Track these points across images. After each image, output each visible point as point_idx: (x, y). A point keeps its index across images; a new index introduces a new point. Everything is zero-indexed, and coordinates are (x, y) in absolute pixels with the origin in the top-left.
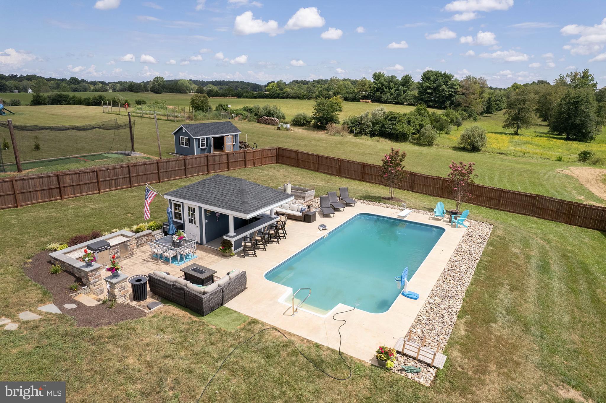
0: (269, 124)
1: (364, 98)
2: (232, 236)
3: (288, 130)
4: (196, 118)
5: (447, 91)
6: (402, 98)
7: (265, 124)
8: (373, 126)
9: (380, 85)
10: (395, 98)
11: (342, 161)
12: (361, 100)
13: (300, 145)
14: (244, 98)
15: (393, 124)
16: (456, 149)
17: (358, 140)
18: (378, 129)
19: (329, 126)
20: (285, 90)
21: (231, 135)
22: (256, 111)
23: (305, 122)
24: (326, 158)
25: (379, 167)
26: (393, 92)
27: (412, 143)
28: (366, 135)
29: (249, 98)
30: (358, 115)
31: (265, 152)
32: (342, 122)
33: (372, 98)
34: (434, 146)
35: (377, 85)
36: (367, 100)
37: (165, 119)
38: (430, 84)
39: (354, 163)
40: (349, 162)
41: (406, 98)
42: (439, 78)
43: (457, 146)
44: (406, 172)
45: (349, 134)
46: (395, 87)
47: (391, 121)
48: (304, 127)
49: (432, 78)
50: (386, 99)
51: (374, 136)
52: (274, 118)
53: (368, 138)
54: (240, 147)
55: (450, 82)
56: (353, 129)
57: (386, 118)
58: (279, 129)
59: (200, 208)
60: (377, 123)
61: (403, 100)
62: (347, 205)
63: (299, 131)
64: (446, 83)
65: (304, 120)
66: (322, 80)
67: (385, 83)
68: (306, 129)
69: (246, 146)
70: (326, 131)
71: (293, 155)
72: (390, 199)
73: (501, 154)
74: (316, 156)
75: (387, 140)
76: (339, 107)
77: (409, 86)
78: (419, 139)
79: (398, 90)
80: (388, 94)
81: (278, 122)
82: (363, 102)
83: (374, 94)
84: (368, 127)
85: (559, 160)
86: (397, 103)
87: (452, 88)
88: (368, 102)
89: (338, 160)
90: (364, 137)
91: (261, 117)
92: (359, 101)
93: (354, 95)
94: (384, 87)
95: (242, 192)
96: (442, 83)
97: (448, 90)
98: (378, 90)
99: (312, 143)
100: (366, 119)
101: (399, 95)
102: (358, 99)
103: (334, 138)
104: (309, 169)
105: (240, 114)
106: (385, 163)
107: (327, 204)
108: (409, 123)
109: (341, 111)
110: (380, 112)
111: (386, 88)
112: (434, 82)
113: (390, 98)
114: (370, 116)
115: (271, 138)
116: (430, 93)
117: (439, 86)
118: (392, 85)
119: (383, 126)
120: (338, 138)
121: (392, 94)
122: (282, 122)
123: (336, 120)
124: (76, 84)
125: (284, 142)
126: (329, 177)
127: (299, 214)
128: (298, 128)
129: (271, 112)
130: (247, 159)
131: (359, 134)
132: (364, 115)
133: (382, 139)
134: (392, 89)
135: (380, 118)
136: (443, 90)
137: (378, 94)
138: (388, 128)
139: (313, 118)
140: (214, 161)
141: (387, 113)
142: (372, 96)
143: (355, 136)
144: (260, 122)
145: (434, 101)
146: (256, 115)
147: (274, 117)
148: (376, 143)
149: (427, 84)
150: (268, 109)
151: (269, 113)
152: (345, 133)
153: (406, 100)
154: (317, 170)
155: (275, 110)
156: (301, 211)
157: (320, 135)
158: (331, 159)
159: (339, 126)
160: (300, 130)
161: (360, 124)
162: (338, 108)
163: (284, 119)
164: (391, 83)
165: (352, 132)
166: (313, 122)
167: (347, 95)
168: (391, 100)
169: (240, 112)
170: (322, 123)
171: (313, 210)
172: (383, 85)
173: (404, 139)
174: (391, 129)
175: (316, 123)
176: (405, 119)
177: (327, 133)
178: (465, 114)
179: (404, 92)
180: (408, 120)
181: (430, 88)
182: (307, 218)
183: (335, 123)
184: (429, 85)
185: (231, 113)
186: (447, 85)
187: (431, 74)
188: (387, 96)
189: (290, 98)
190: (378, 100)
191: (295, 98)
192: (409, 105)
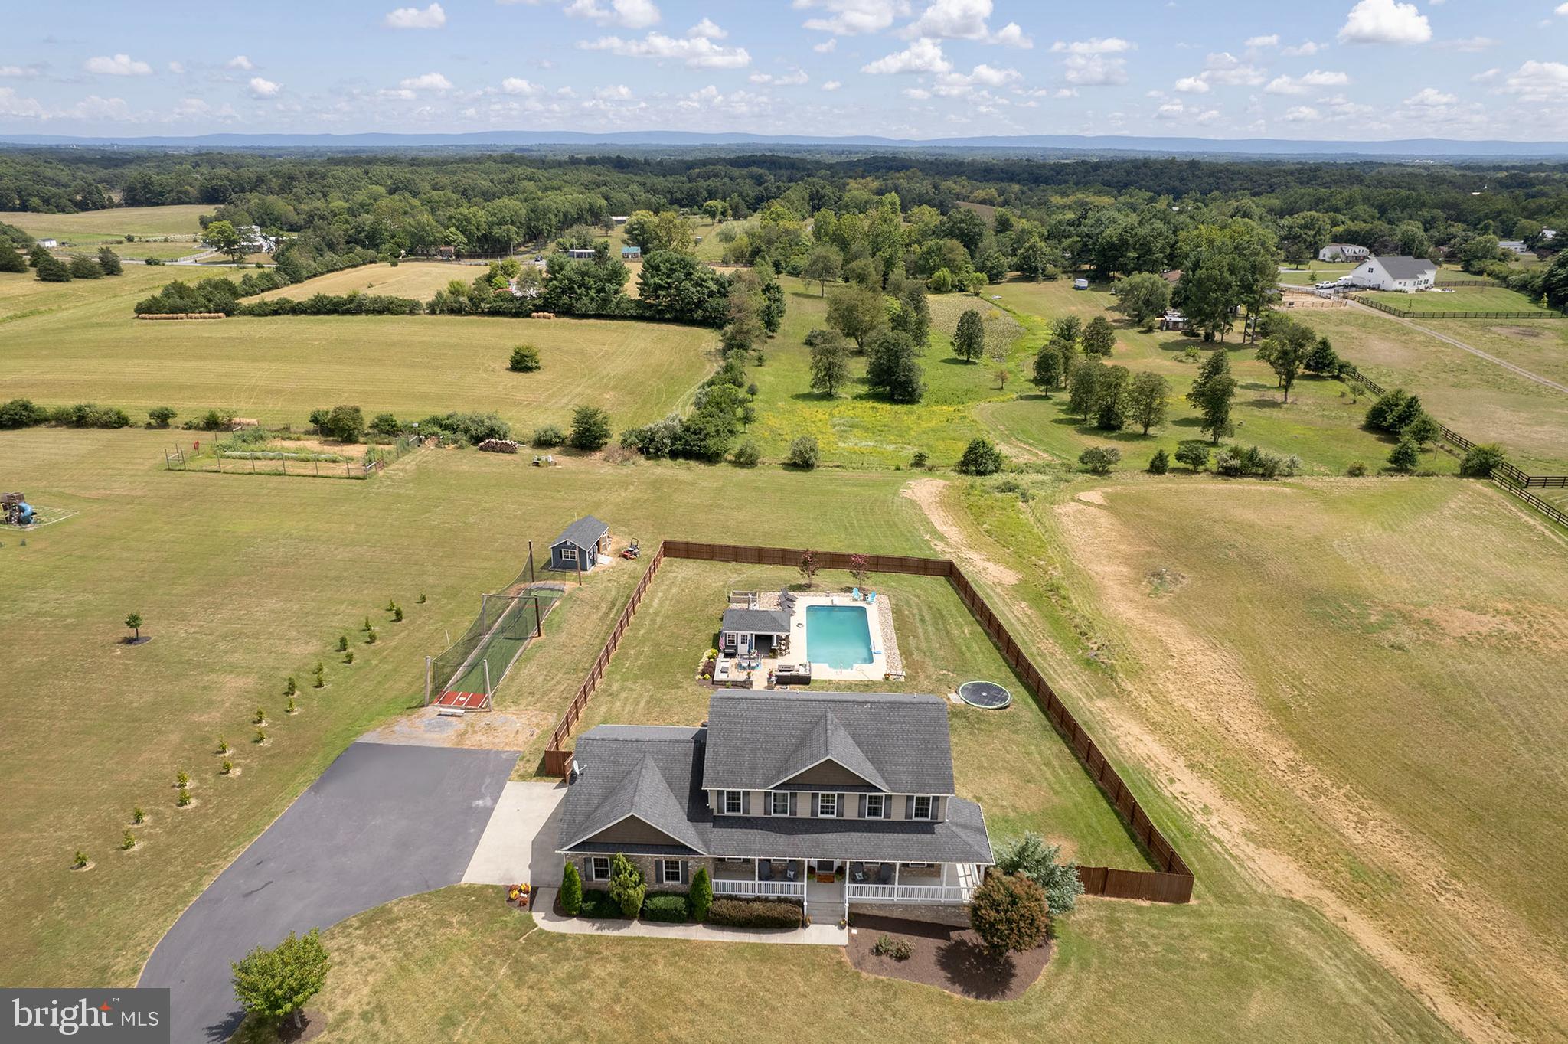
1: (538, 309)
5: (694, 293)
6: (613, 306)
9: (566, 282)
10: (600, 307)
12: (534, 314)
18: (680, 448)
26: (594, 295)
33: (555, 308)
35: (561, 282)
36: (545, 314)
38: (661, 280)
41: (622, 305)
42: (675, 267)
46: (595, 284)
49: (663, 267)
50: (582, 309)
55: (696, 275)
61: (617, 310)
64: (689, 277)
67: (576, 277)
79: (602, 290)
80: (586, 300)
82: (538, 317)
83: (557, 300)
87: (701, 286)
88: (549, 318)
92: (529, 316)
93: (515, 303)
94: (575, 286)
96: (683, 277)
97: (695, 290)
98: (563, 292)
101: (606, 301)
102: (527, 312)
111: (579, 288)
112: (669, 276)
113: (592, 308)
117: (679, 282)
118: (589, 280)
121: (592, 299)
134: (590, 288)
136: (686, 291)
137: (565, 298)
142: (554, 304)
149: (656, 280)
164: (586, 278)
168: (594, 313)
172: (571, 281)
181: (663, 288)
184: (660, 282)
186: (692, 280)
187: (661, 259)
188: (585, 304)
189: (368, 312)
190: (568, 312)
191: (381, 312)
192: (632, 318)
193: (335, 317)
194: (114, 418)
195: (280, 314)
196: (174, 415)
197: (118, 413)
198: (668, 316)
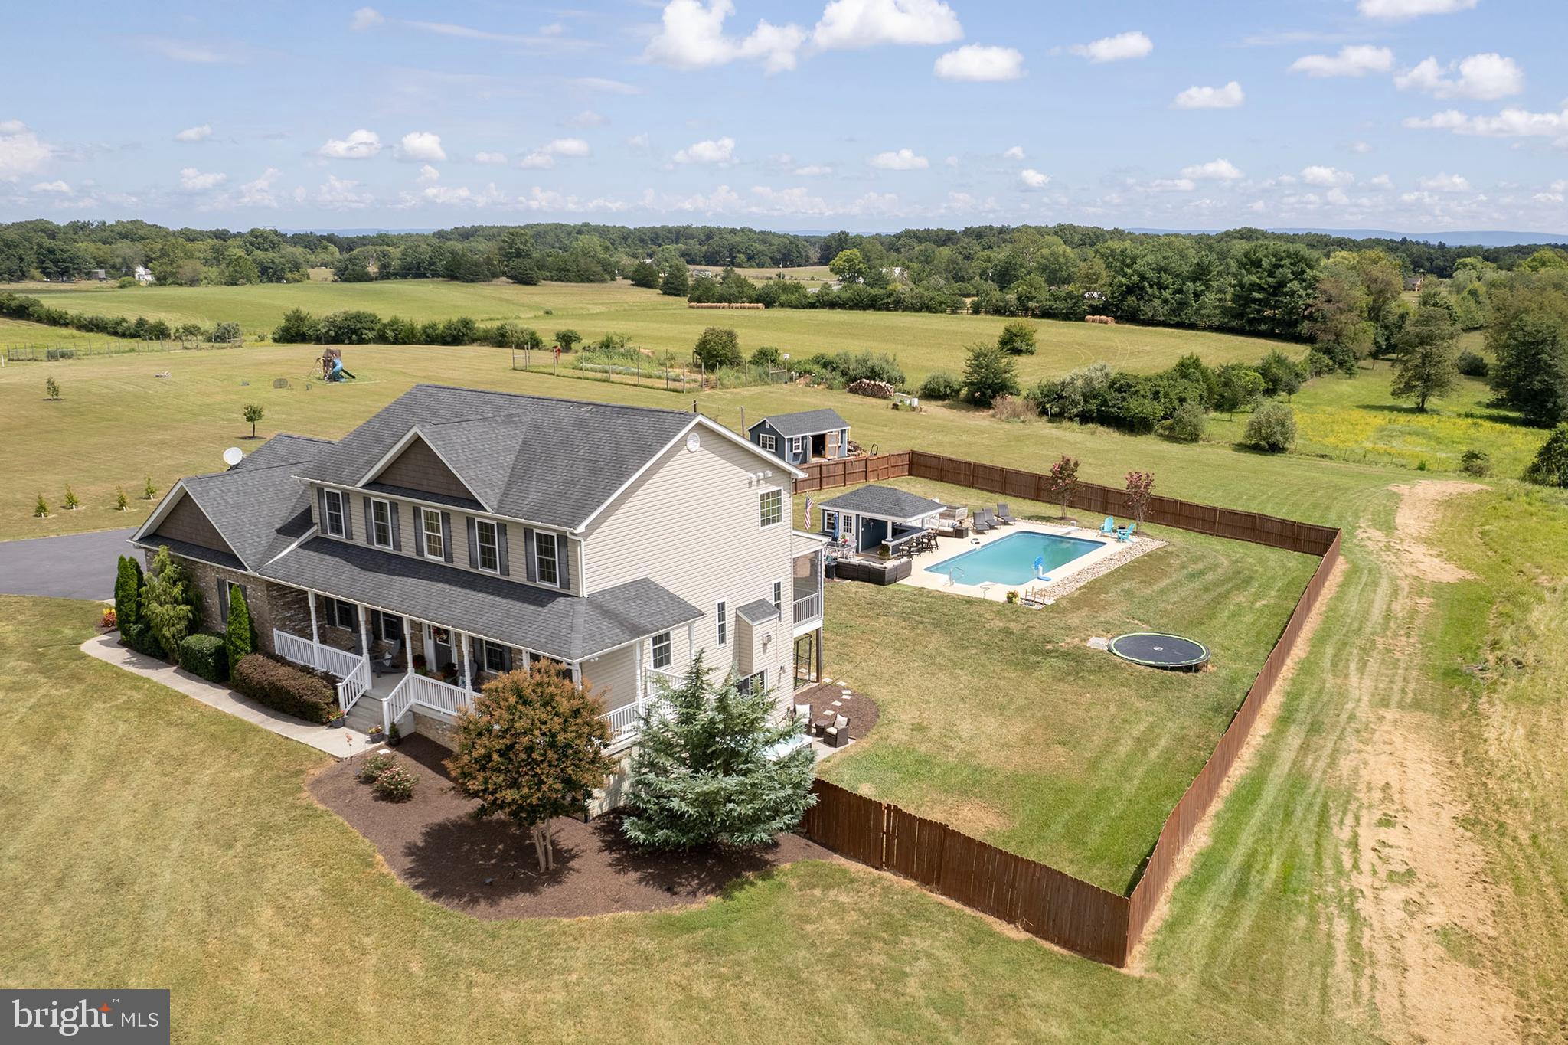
0: (873, 395)
1: (1095, 310)
2: (890, 541)
3: (914, 409)
4: (722, 384)
5: (1303, 297)
6: (1190, 312)
7: (864, 394)
8: (1086, 401)
9: (1136, 278)
10: (1173, 312)
11: (1008, 471)
12: (1088, 317)
13: (940, 444)
14: (782, 305)
15: (1124, 399)
16: (1241, 448)
17: (1055, 432)
18: (1094, 408)
19: (998, 401)
20: (890, 287)
21: (836, 431)
22: (842, 367)
23: (948, 391)
24: (985, 467)
25: (1047, 478)
26: (1169, 296)
27: (1161, 435)
28: (1071, 419)
29: (796, 307)
30: (1057, 380)
31: (892, 459)
32: (1024, 393)
33: (1117, 311)
34: (1201, 443)
35: (1130, 279)
36: (1103, 317)
37: (661, 386)
38: (1260, 278)
39: (1025, 474)
40: (1018, 473)
41: (1202, 312)
42: (1282, 263)
43: (1244, 442)
44: (1080, 484)
45: (1038, 419)
46: (1174, 284)
47: (1121, 392)
48: (947, 402)
49: (1265, 263)
50: (1150, 314)
51: (1087, 422)
52: (883, 384)
53: (1076, 426)
54: (849, 450)
55: (1310, 274)
56: (1048, 406)
57: (1110, 387)
58: (896, 407)
59: (858, 516)
60: (1094, 397)
61: (1194, 317)
62: (1006, 523)
63: (935, 410)
64: (1298, 275)
65: (946, 387)
66: (991, 228)
67: (1150, 274)
68: (951, 407)
69: (856, 448)
70: (991, 412)
71: (934, 463)
72: (1062, 518)
73: (1323, 456)
74: (970, 464)
75: (1111, 430)
76: (1028, 345)
77: (1210, 280)
78: (1171, 429)
79: (1180, 291)
80: (1157, 302)
81: (892, 391)
82: (1093, 321)
83: (1121, 301)
84: (1075, 403)
85: (1421, 468)
86: (1179, 325)
87: (1314, 288)
88: (1106, 323)
89: (1002, 470)
90: (1066, 424)
91: (854, 380)
92: (1082, 319)
93: (1070, 303)
94: (1146, 284)
95: (898, 500)
96: (1291, 276)
97: (1304, 293)
98: (1130, 290)
99: (964, 438)
100: (1070, 388)
101: (1183, 305)
102: (1080, 314)
103: (1007, 426)
104: (959, 483)
105: (810, 373)
106: (1054, 473)
107: (980, 521)
108: (1156, 395)
109: (1032, 353)
110: (1099, 374)
111: (1151, 287)
112: (1271, 274)
113: (1162, 311)
114: (1079, 382)
115: (886, 430)
116: (1260, 300)
117: (1282, 284)
118: (1167, 279)
119: (1105, 403)
120: (1015, 427)
121: (1166, 302)
122: (899, 391)
123: (1012, 387)
124: (265, 250)
125: (913, 438)
126: (989, 494)
127: (951, 530)
128: (934, 403)
129: (877, 369)
130: (869, 469)
131: (1057, 417)
132: (1068, 379)
133: (1101, 429)
134: (1167, 287)
135: (1100, 384)
136: (1293, 293)
137: (1131, 300)
138: (1113, 406)
139: (966, 384)
140: (828, 472)
141: (1113, 376)
142: (1116, 306)
143: (1050, 421)
144: (852, 391)
145: (1273, 318)
146: (844, 374)
147: (882, 380)
148: (1089, 437)
149: (1254, 278)
150: (869, 363)
151: (872, 370)
152: (1031, 416)
153: (1202, 316)
154: (971, 485)
155: (884, 365)
156: (952, 527)
157: (979, 419)
158: (993, 469)
159: (1018, 401)
160: (938, 409)
161: (1061, 397)
162: (1024, 347)
163: (903, 382)
164: (1162, 274)
165: (1044, 412)
166: (964, 392)
167: (1052, 303)
168: (1162, 319)
169: (808, 367)
170: (983, 394)
171: (965, 525)
172: (1143, 278)
173: (1144, 428)
174: (1119, 408)
175: (971, 394)
176: (1147, 388)
177: (993, 416)
178: (1326, 360)
179: (1197, 295)
180: (1154, 389)
181: (1261, 289)
182: (959, 533)
183: (1012, 394)
184: (1258, 281)
185: (790, 370)
186: (1304, 281)
187: (1265, 252)
188: (1154, 307)
189: (906, 309)
190: (1132, 318)
191: (919, 310)
192: (1210, 328)
193: (870, 312)
194: (527, 337)
195: (816, 307)
196: (578, 339)
197: (533, 334)
198: (1263, 327)
